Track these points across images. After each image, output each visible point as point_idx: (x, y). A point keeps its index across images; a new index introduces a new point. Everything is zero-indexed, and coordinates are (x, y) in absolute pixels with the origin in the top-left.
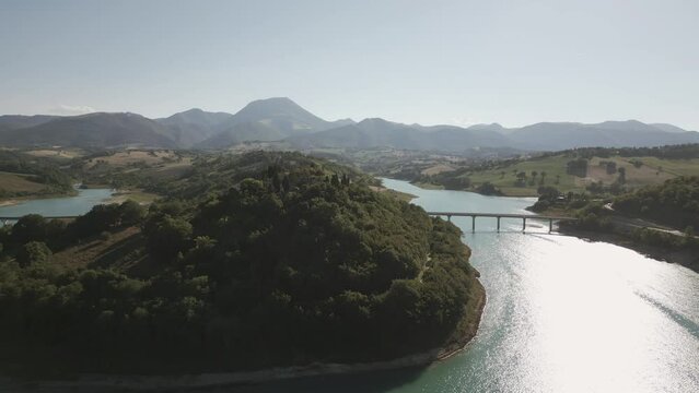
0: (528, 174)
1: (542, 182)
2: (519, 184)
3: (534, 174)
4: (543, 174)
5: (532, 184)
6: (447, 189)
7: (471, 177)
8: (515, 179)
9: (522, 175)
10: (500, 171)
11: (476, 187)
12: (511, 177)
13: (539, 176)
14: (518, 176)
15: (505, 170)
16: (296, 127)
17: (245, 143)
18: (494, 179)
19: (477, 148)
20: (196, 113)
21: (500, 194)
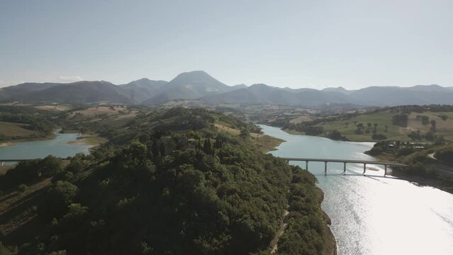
0: (365, 125)
1: (375, 131)
2: (358, 132)
3: (369, 125)
4: (376, 125)
5: (368, 132)
6: (307, 134)
7: (323, 126)
8: (356, 128)
9: (361, 125)
10: (344, 122)
11: (328, 133)
12: (352, 127)
13: (373, 126)
14: (358, 126)
15: (347, 121)
16: (209, 90)
17: (175, 100)
18: (340, 128)
19: (328, 104)
20: (145, 81)
21: (344, 139)
